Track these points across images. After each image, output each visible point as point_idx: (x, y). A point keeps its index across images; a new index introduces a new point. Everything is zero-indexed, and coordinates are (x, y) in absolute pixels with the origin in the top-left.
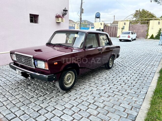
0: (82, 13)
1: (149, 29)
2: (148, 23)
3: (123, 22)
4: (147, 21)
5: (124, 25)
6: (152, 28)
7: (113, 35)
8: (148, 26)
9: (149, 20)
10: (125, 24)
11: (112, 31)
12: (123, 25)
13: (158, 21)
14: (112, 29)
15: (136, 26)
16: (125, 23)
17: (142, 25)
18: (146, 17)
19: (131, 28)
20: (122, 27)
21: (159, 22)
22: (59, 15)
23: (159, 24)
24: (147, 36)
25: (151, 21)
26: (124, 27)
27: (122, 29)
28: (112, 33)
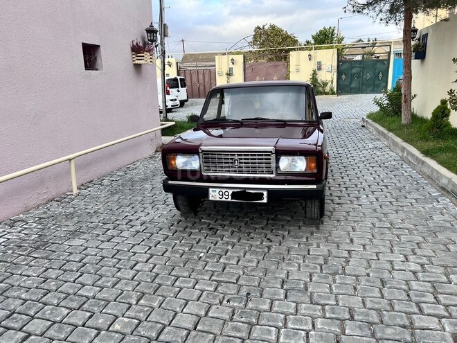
0: (165, 36)
1: (289, 71)
2: (286, 58)
3: (228, 58)
4: (283, 54)
5: (231, 66)
6: (298, 71)
7: (205, 92)
8: (288, 66)
9: (288, 51)
10: (233, 64)
11: (201, 81)
12: (228, 65)
13: (307, 53)
14: (201, 77)
16: (232, 60)
17: (271, 64)
18: (280, 44)
19: (248, 71)
20: (225, 70)
21: (310, 55)
22: (137, 44)
23: (310, 59)
25: (291, 53)
26: (231, 69)
27: (227, 74)
28: (202, 87)
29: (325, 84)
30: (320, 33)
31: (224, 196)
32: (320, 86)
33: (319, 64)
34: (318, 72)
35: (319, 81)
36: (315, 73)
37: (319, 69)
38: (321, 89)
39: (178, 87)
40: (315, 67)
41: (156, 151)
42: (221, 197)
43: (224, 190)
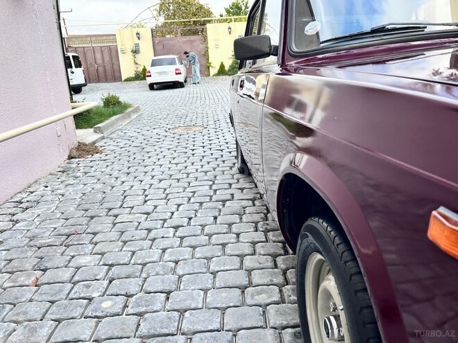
1: (207, 48)
2: (203, 32)
3: (132, 31)
4: (199, 27)
5: (137, 41)
6: (217, 46)
7: (106, 75)
8: (205, 39)
9: (204, 23)
10: (139, 38)
11: (99, 61)
12: (133, 40)
13: (226, 25)
14: (99, 56)
15: (173, 42)
16: (138, 34)
17: (188, 38)
18: (194, 14)
19: (159, 48)
20: (129, 47)
21: (230, 28)
23: (230, 33)
24: (209, 68)
25: (208, 25)
26: (137, 45)
27: (132, 51)
28: (101, 69)
30: (233, 5)
39: (71, 67)
41: (70, 157)
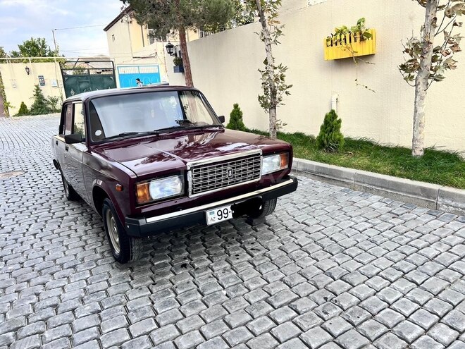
1: (3, 88)
21: (27, 69)
23: (28, 74)
24: (7, 108)
29: (54, 101)
31: (223, 215)
32: (49, 103)
33: (41, 77)
34: (41, 87)
35: (46, 97)
36: (38, 89)
37: (43, 84)
38: (50, 106)
40: (38, 83)
42: (220, 217)
43: (222, 209)
